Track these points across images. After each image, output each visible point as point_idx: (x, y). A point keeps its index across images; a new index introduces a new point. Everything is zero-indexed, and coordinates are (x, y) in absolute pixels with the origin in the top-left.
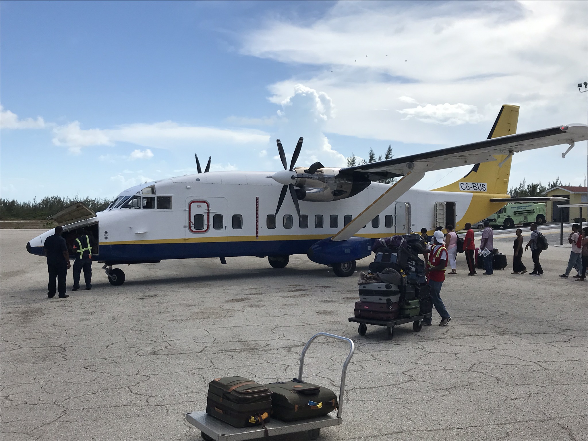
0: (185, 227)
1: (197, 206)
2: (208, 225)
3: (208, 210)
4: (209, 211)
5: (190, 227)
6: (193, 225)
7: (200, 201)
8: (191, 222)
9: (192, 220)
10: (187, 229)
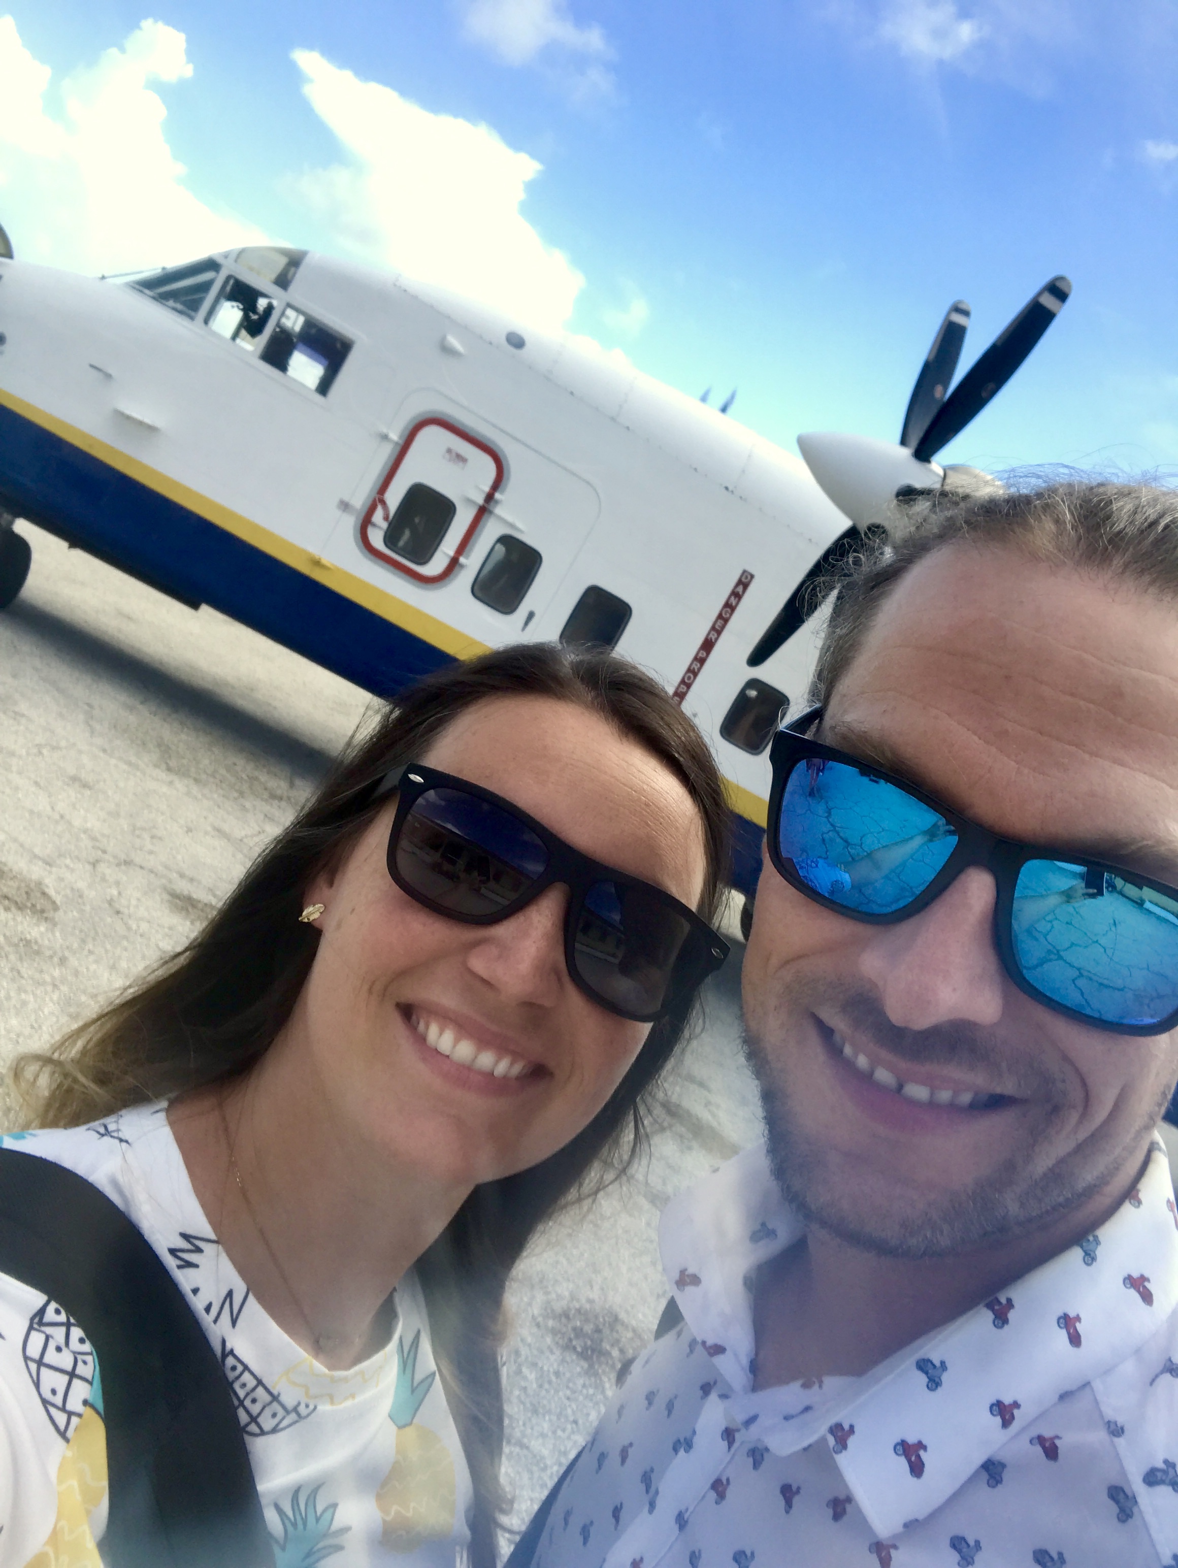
0: (345, 506)
1: (449, 451)
2: (454, 564)
3: (490, 497)
4: (492, 504)
5: (366, 523)
6: (386, 518)
7: (472, 434)
8: (383, 502)
9: (394, 497)
10: (349, 524)
